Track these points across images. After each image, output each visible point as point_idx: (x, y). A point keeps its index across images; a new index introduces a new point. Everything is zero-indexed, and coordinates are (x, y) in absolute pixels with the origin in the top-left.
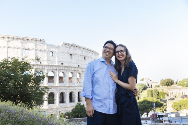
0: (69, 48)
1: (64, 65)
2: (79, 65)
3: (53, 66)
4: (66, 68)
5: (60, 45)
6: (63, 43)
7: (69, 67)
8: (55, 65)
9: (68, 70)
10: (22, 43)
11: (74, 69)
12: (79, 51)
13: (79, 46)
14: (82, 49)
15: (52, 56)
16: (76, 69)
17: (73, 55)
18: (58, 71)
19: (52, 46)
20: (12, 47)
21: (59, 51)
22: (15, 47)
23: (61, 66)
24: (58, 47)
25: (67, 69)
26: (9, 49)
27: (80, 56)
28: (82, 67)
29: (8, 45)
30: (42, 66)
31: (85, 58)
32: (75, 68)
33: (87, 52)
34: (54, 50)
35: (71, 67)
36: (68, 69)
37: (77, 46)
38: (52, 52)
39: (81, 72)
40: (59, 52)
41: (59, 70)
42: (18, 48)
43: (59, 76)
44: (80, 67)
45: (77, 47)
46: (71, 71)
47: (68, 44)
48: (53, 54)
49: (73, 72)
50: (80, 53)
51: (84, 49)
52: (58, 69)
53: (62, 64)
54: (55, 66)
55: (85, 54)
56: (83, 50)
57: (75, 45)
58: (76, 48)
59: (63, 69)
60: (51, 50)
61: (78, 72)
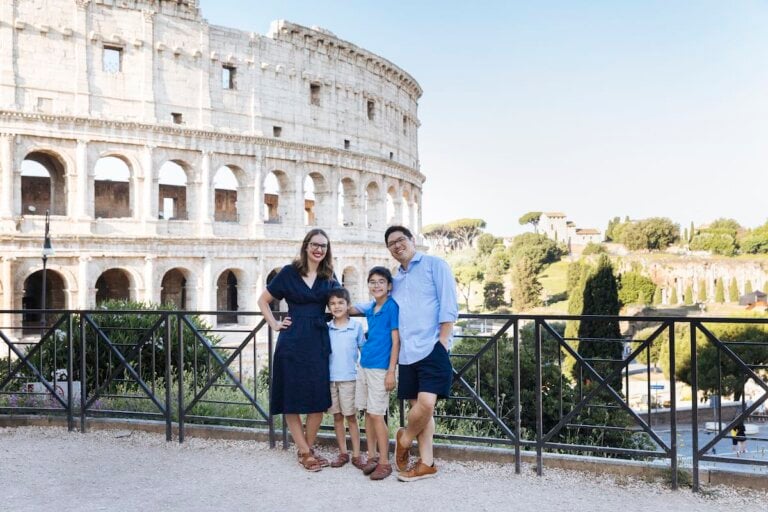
0: (307, 52)
1: (284, 137)
2: (347, 142)
3: (240, 138)
4: (293, 154)
5: (270, 35)
6: (282, 25)
7: (310, 148)
8: (245, 133)
9: (302, 163)
10: (87, 8)
11: (324, 158)
12: (347, 73)
13: (350, 44)
14: (360, 62)
15: (232, 85)
16: (338, 160)
17: (323, 89)
18: (258, 165)
19: (231, 35)
20: (38, 27)
21: (264, 65)
22: (55, 25)
23: (273, 143)
24: (259, 43)
25: (298, 158)
26: (22, 36)
27: (351, 95)
28: (361, 152)
29: (15, 14)
30: (188, 134)
31: (370, 104)
32: (334, 152)
33: (381, 77)
34: (241, 58)
35: (319, 149)
36: (305, 159)
37: (341, 44)
38: (232, 69)
39: (354, 176)
40: (264, 70)
41: (264, 158)
42: (66, 37)
43: (262, 188)
44: (352, 149)
45: (341, 48)
46: (316, 169)
47: (302, 34)
48: (237, 79)
49: (323, 171)
50: (352, 80)
51: (371, 60)
52: (259, 154)
53: (277, 130)
54: (248, 139)
55: (371, 84)
56: (364, 65)
57: (335, 38)
58: (336, 54)
59: (283, 157)
60: (228, 59)
61: (345, 174)
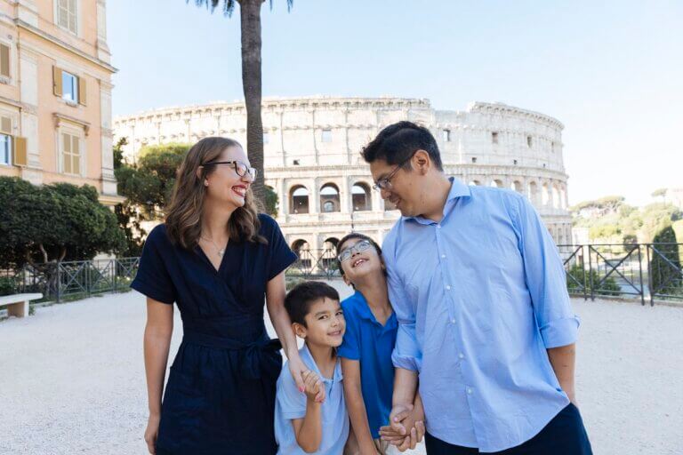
0: (489, 116)
1: (478, 162)
2: (515, 161)
3: (453, 166)
4: (483, 171)
5: (468, 110)
6: (474, 104)
7: (493, 167)
8: (457, 163)
9: (489, 175)
10: (377, 113)
11: (503, 171)
12: (514, 123)
13: (515, 108)
14: (522, 116)
15: (449, 139)
16: (510, 172)
17: (499, 135)
18: (464, 179)
19: (448, 114)
20: (356, 125)
21: (465, 126)
22: (363, 123)
23: (472, 166)
24: (462, 116)
25: (486, 173)
26: (350, 130)
27: (517, 135)
28: (524, 165)
29: (347, 121)
31: (529, 139)
32: (507, 167)
33: (535, 122)
34: (452, 125)
35: (498, 167)
36: (490, 172)
37: (509, 108)
38: (448, 131)
39: (521, 180)
40: (465, 129)
41: (467, 175)
42: (368, 128)
44: (519, 164)
45: (509, 110)
46: (497, 178)
47: (486, 107)
48: (452, 136)
49: (501, 178)
50: (517, 127)
51: (528, 114)
52: (464, 173)
53: (474, 159)
54: (458, 166)
55: (529, 128)
56: (524, 118)
57: (505, 106)
58: (506, 114)
59: (478, 173)
60: (446, 126)
61: (514, 179)
